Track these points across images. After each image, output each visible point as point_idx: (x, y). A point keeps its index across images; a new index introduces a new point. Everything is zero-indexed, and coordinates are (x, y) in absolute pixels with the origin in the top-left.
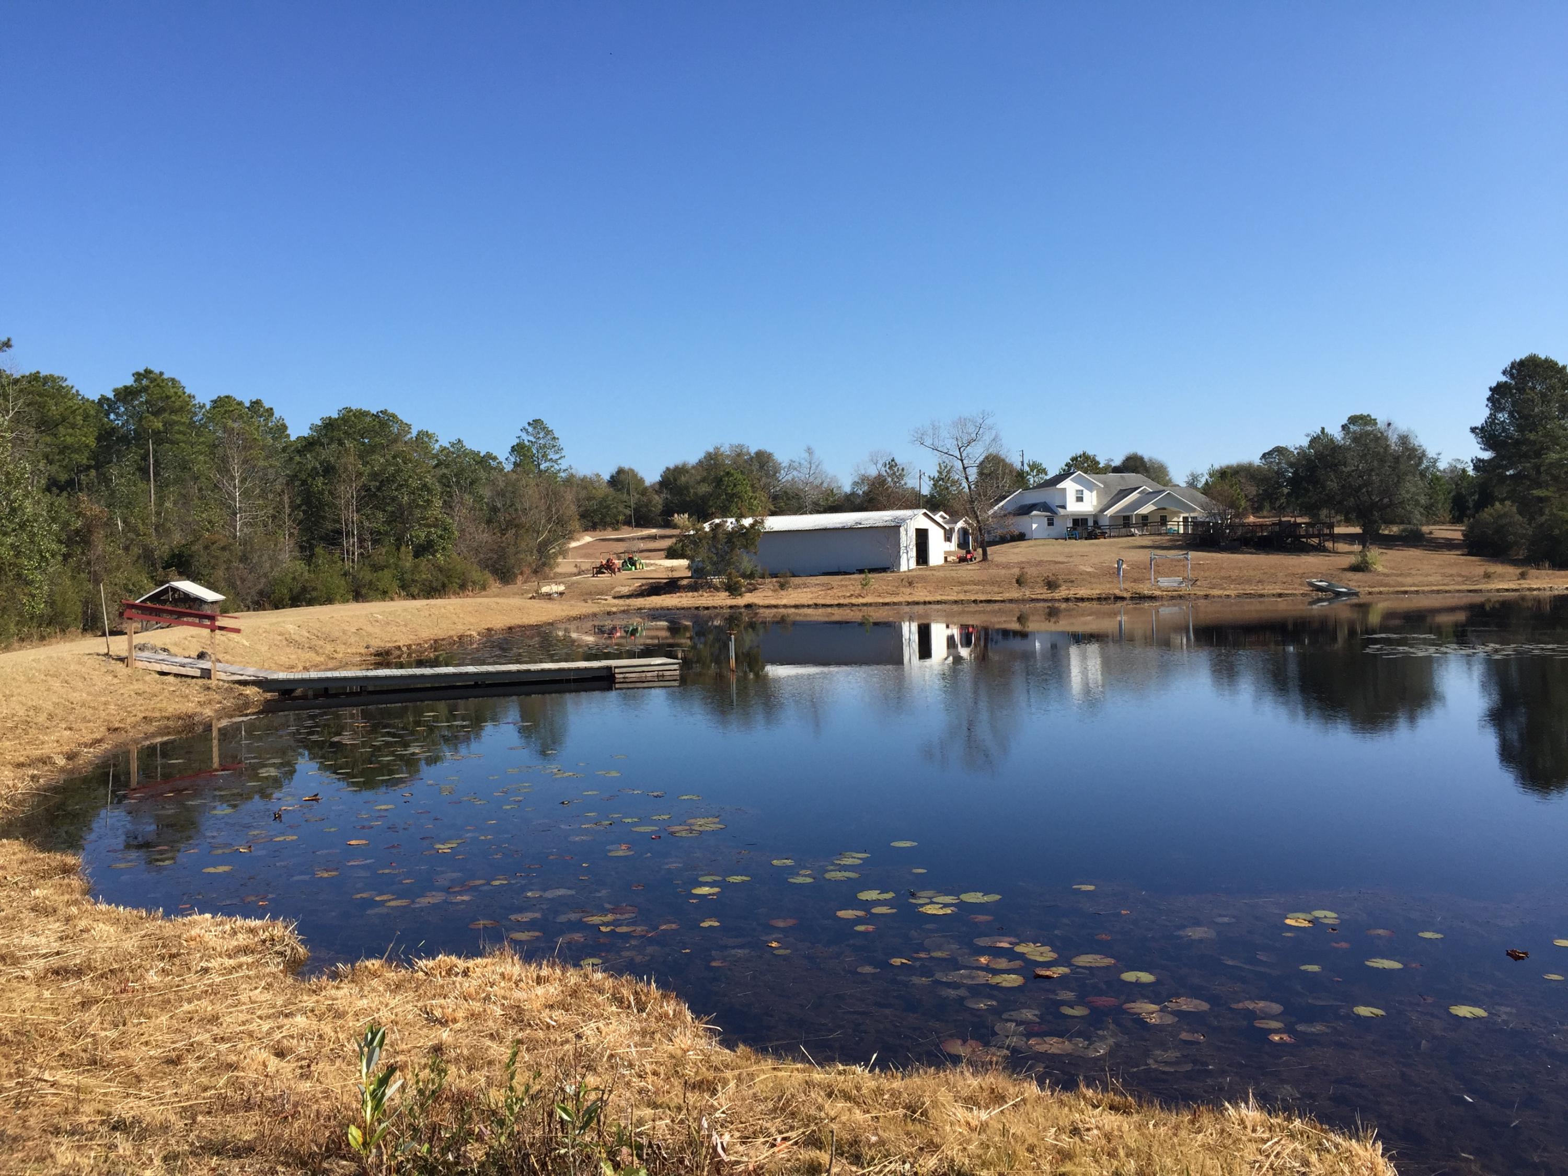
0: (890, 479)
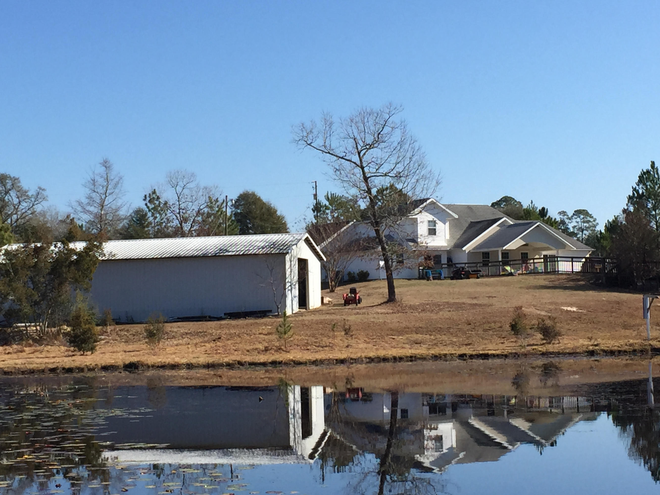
0: (149, 214)
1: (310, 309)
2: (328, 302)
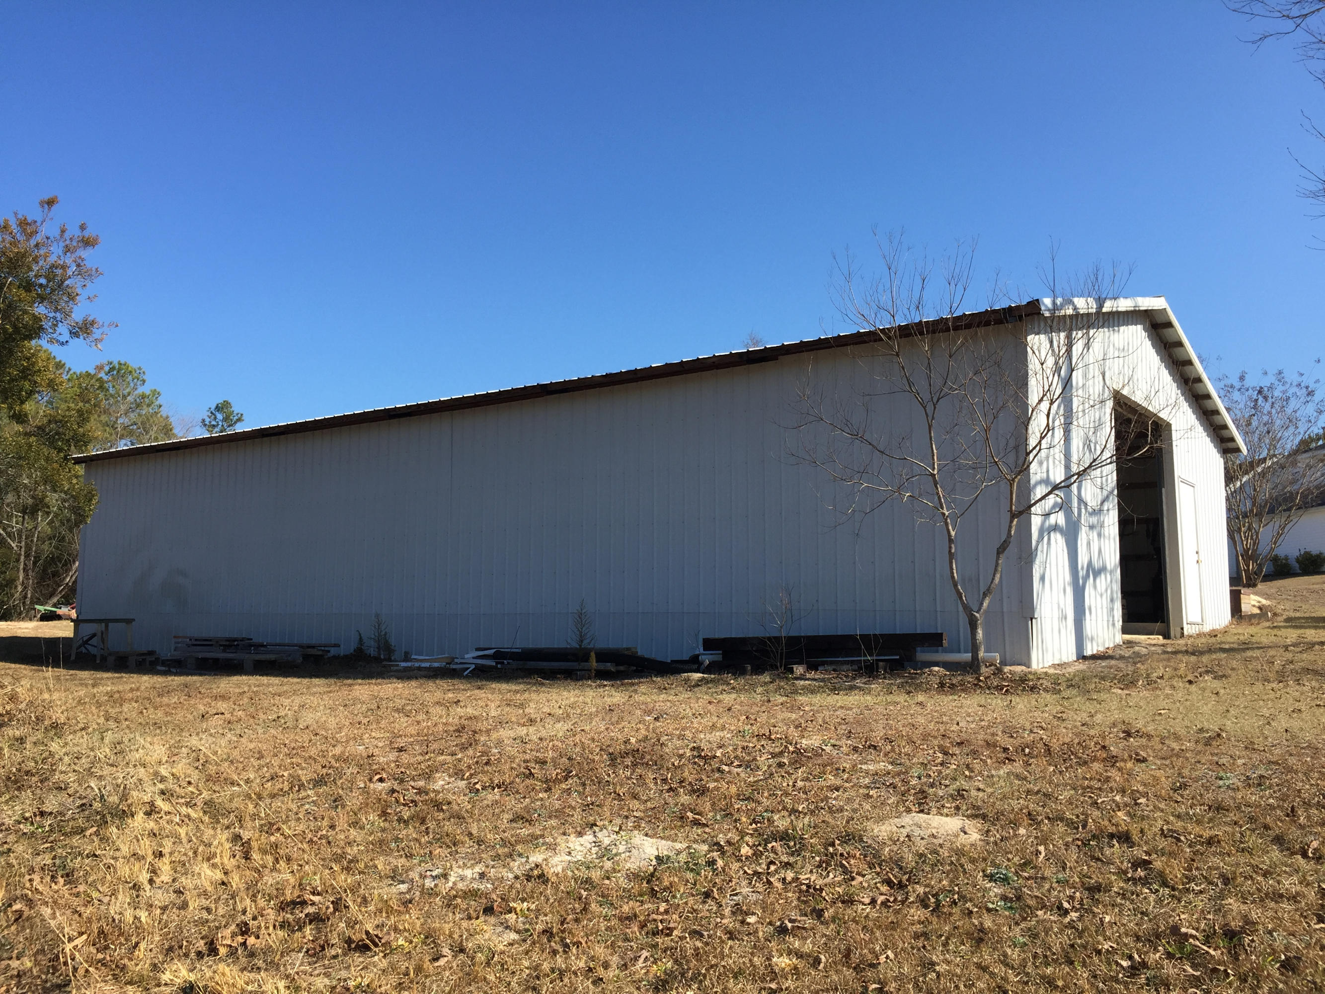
1: (1186, 633)
2: (1258, 611)
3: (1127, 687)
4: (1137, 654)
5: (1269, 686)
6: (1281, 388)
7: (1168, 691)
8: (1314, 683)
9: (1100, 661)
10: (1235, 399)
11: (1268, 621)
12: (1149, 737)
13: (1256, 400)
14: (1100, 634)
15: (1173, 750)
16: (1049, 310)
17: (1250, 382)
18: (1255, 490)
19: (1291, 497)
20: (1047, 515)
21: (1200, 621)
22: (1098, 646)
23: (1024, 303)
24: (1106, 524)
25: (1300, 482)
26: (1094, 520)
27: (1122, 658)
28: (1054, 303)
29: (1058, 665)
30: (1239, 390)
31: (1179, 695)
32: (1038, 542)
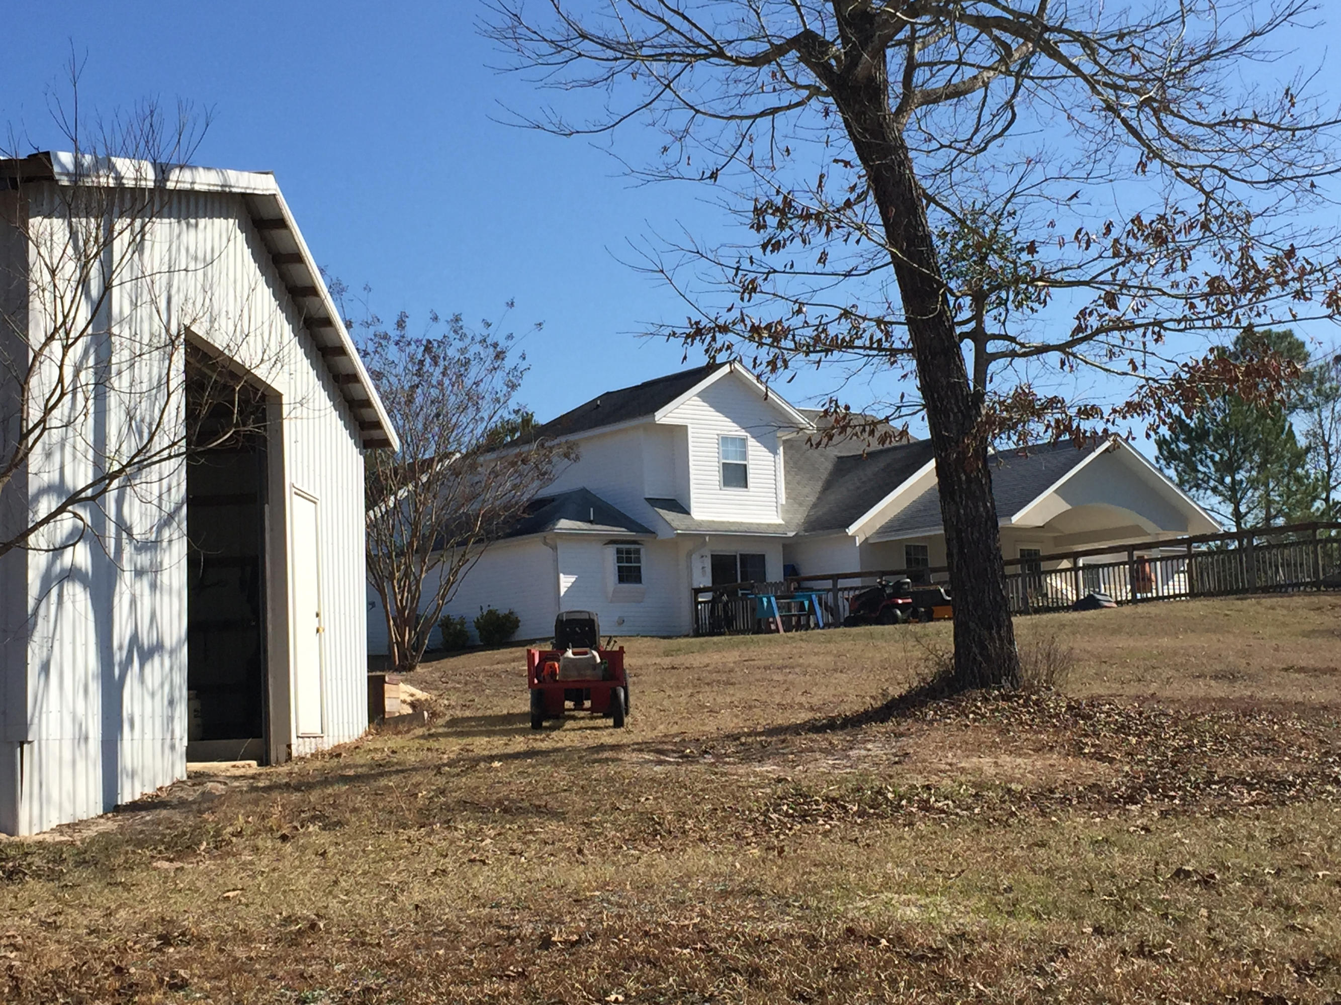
1: (295, 754)
2: (410, 711)
3: (180, 856)
4: (207, 796)
5: (405, 834)
6: (458, 344)
7: (247, 857)
8: (471, 825)
9: (143, 813)
10: (391, 359)
11: (423, 725)
12: (201, 941)
13: (421, 362)
14: (149, 762)
15: (236, 960)
16: (68, 174)
17: (413, 331)
18: (416, 511)
19: (466, 523)
20: (57, 551)
21: (318, 731)
22: (143, 786)
23: (23, 156)
24: (166, 565)
25: (482, 497)
26: (144, 559)
27: (182, 803)
28: (77, 164)
29: (68, 826)
30: (397, 344)
31: (263, 864)
32: (39, 601)
